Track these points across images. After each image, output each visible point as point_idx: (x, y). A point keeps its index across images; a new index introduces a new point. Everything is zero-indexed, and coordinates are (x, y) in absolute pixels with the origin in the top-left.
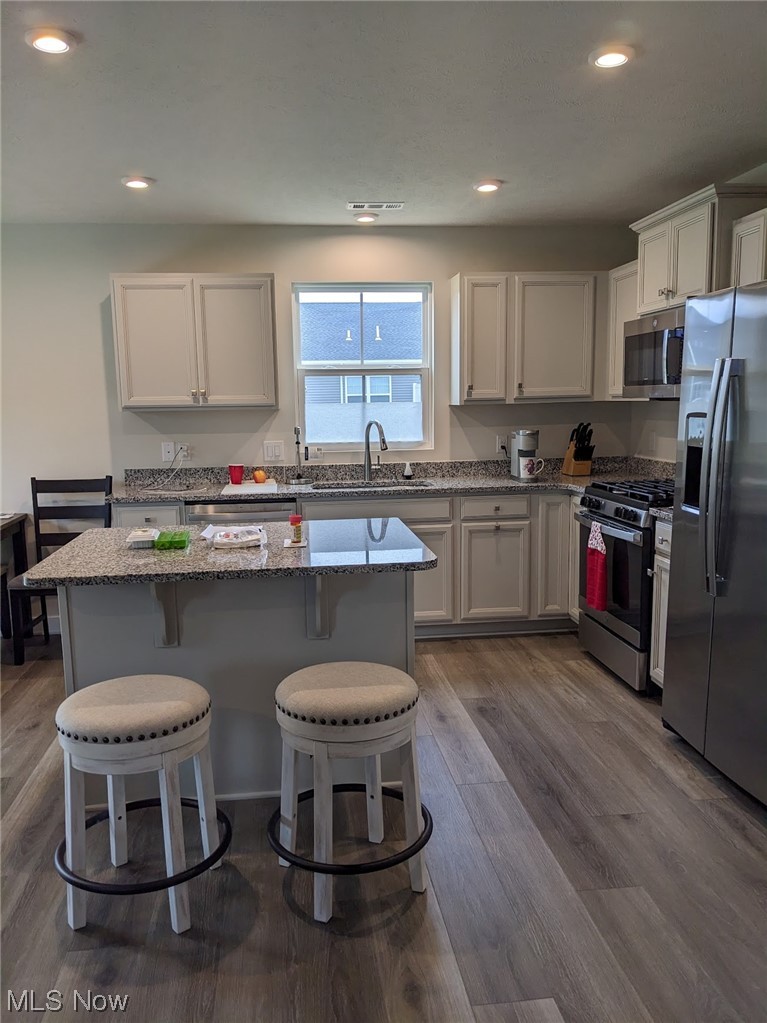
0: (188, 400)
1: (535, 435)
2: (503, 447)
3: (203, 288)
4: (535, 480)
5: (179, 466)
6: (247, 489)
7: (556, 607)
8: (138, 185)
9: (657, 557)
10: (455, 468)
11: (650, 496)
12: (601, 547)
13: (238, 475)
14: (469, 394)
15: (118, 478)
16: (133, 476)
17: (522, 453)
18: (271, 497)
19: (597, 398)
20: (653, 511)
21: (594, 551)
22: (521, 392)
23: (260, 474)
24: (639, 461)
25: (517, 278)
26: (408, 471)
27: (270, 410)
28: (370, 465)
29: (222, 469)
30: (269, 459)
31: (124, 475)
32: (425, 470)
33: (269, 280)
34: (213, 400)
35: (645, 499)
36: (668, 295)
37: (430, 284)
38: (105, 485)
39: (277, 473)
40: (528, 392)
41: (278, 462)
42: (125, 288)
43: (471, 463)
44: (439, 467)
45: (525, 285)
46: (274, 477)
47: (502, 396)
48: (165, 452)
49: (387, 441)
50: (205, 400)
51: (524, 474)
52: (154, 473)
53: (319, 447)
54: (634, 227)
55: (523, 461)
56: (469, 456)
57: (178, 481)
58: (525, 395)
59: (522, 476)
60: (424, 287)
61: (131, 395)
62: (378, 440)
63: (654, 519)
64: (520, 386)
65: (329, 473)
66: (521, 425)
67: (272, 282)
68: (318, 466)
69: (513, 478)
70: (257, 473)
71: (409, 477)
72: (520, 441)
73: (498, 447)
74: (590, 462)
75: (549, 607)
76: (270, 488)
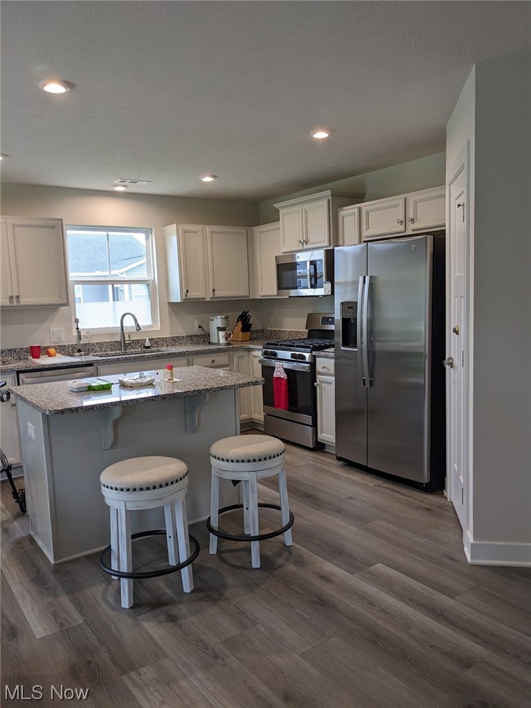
0: (7, 302)
1: (227, 318)
2: (200, 327)
3: (14, 226)
4: (228, 344)
6: (44, 361)
7: (246, 415)
9: (318, 376)
10: (175, 340)
11: (311, 346)
12: (284, 376)
13: (37, 352)
14: (186, 295)
17: (220, 329)
19: (251, 298)
20: (314, 353)
21: (278, 378)
22: (214, 294)
23: (52, 351)
24: (271, 332)
25: (207, 229)
26: (147, 344)
27: (53, 308)
28: (125, 341)
29: (21, 349)
30: (55, 341)
32: (157, 343)
33: (60, 222)
34: (22, 301)
35: (309, 347)
36: (303, 243)
37: (151, 229)
39: (62, 349)
40: (218, 294)
41: (60, 342)
43: (183, 337)
44: (164, 340)
45: (212, 233)
46: (60, 352)
47: (204, 296)
49: (140, 325)
50: (18, 301)
51: (222, 341)
53: (88, 331)
54: (276, 206)
55: (222, 334)
56: (181, 332)
58: (216, 296)
59: (221, 342)
60: (147, 231)
62: (134, 325)
63: (315, 356)
64: (214, 290)
65: (97, 348)
66: (218, 313)
67: (62, 224)
68: (89, 344)
69: (213, 344)
70: (49, 350)
71: (148, 347)
72: (218, 321)
73: (197, 327)
74: (249, 333)
75: (242, 416)
76: (60, 359)
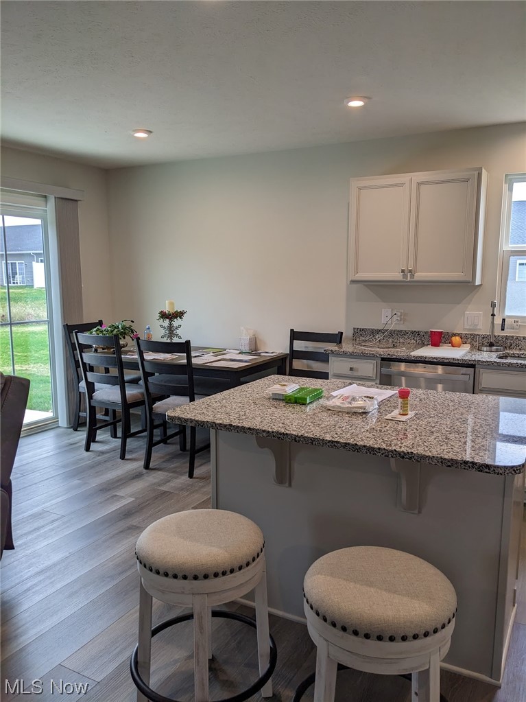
0: (398, 276)
3: (419, 184)
5: (391, 328)
8: (356, 104)
13: (437, 339)
15: (348, 333)
16: (359, 333)
18: (452, 361)
23: (457, 339)
27: (467, 286)
29: (426, 333)
30: (468, 327)
31: (352, 331)
33: (476, 173)
34: (419, 276)
38: (337, 338)
39: (473, 339)
41: (475, 330)
42: (360, 189)
46: (471, 343)
48: (383, 316)
50: (412, 276)
52: (374, 332)
53: (517, 319)
57: (391, 340)
61: (356, 272)
65: (523, 343)
67: (480, 175)
68: (513, 337)
70: (453, 338)
